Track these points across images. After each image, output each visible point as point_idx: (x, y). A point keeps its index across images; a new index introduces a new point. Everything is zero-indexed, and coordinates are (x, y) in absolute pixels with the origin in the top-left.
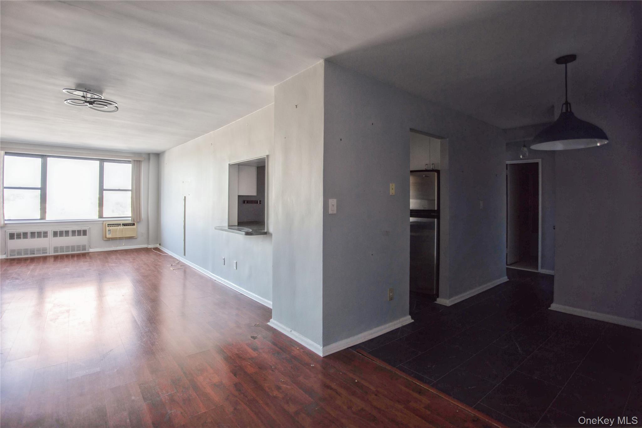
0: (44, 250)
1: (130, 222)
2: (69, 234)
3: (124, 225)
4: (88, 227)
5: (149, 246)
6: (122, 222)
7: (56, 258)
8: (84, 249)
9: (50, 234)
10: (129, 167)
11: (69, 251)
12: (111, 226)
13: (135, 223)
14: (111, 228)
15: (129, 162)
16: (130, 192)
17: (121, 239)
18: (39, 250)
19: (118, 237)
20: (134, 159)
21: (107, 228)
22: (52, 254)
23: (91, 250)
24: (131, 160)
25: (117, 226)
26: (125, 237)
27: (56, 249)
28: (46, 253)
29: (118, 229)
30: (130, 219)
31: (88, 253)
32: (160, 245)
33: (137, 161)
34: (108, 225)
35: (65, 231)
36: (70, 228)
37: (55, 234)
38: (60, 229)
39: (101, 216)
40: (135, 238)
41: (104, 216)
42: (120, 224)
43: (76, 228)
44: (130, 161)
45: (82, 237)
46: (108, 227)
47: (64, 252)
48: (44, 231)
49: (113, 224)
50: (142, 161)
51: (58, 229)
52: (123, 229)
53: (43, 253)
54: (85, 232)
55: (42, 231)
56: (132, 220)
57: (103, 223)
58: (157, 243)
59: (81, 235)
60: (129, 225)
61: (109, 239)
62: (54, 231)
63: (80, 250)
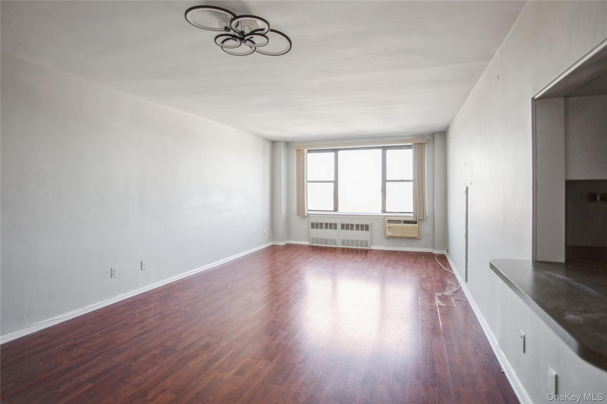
0: (335, 241)
1: (412, 219)
2: (353, 229)
3: (406, 222)
4: (370, 221)
5: (435, 251)
6: (402, 219)
7: (343, 250)
8: (367, 246)
9: (339, 226)
10: (409, 153)
11: (353, 246)
12: (391, 223)
13: (418, 221)
14: (391, 225)
15: (409, 147)
16: (412, 183)
17: (401, 238)
18: (330, 241)
19: (398, 236)
20: (415, 143)
21: (388, 225)
22: (340, 246)
23: (373, 247)
24: (411, 144)
25: (398, 223)
26: (406, 237)
27: (343, 242)
28: (336, 244)
29: (398, 226)
30: (412, 215)
31: (371, 250)
32: (447, 251)
33: (419, 144)
34: (388, 221)
35: (351, 224)
36: (355, 222)
37: (343, 226)
38: (346, 222)
39: (384, 211)
40: (418, 238)
41: (387, 211)
42: (401, 221)
43: (360, 222)
44: (411, 146)
45: (364, 232)
46: (388, 223)
47: (349, 245)
48: (334, 223)
49: (395, 221)
50: (425, 143)
51: (345, 222)
52: (404, 227)
53: (334, 244)
54: (366, 228)
55: (333, 223)
56: (413, 217)
57: (384, 218)
58: (445, 249)
59: (364, 230)
60: (412, 222)
61: (390, 237)
62: (342, 223)
63: (363, 246)
